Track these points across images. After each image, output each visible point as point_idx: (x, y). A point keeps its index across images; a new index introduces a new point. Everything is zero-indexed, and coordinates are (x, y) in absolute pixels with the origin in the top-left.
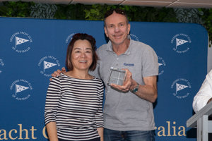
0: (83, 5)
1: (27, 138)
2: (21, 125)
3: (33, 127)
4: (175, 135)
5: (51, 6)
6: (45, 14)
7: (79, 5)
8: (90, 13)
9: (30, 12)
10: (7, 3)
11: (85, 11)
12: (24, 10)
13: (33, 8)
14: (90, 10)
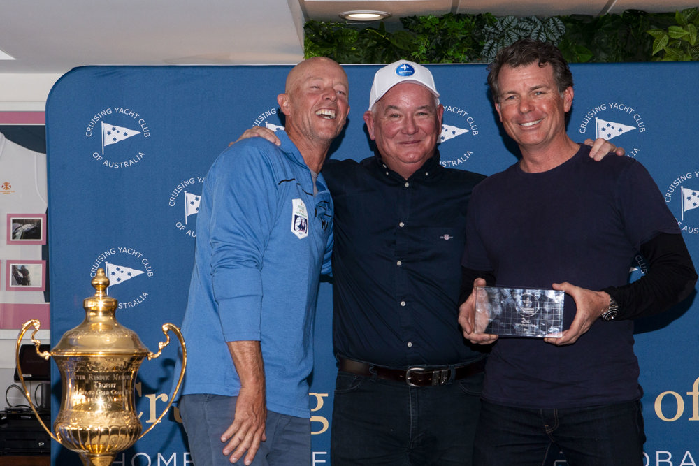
7: (634, 17)
8: (667, 40)
9: (481, 44)
10: (413, 22)
11: (650, 32)
12: (463, 38)
13: (490, 33)
14: (666, 30)
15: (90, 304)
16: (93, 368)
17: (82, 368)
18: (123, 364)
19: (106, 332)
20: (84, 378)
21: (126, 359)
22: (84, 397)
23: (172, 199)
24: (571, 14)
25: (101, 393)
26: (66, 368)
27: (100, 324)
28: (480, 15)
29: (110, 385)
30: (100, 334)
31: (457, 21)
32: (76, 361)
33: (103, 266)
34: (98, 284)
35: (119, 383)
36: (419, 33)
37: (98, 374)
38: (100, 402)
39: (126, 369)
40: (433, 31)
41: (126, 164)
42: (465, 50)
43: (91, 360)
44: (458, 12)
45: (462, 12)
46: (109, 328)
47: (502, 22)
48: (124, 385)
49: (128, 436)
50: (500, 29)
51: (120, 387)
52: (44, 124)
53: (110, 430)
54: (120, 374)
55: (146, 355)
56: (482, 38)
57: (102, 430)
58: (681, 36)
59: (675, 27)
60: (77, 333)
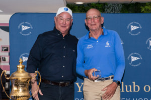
0: (140, 3)
5: (118, 5)
6: (115, 10)
7: (137, 4)
9: (104, 9)
10: (90, 4)
11: (141, 7)
13: (106, 7)
14: (144, 7)
15: (18, 67)
19: (22, 73)
20: (17, 84)
21: (27, 79)
24: (124, 3)
25: (21, 87)
26: (13, 82)
28: (104, 3)
32: (15, 80)
34: (20, 62)
37: (20, 83)
41: (27, 34)
43: (18, 80)
44: (99, 3)
49: (27, 97)
50: (109, 6)
51: (25, 86)
52: (9, 26)
53: (23, 96)
54: (25, 83)
55: (32, 78)
58: (147, 8)
60: (15, 73)
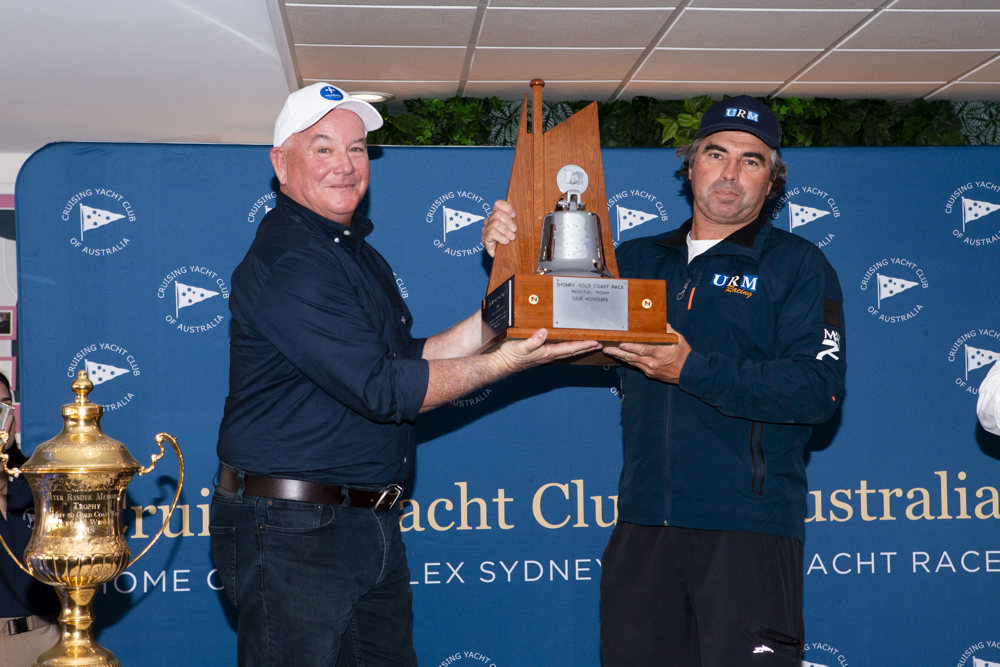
1: (484, 525)
2: (463, 486)
3: (501, 492)
4: (964, 515)
7: (643, 103)
8: (677, 127)
9: (488, 129)
10: (418, 105)
11: (660, 120)
12: (470, 123)
13: (497, 118)
14: (676, 118)
15: (69, 412)
16: (72, 486)
17: (59, 487)
18: (109, 481)
19: (89, 444)
20: (62, 499)
21: (113, 476)
22: (61, 521)
23: (161, 290)
24: (579, 100)
25: (82, 516)
26: (39, 487)
27: (82, 435)
28: (487, 99)
29: (94, 507)
30: (82, 446)
31: (464, 104)
32: (52, 479)
33: (82, 366)
34: (79, 389)
35: (104, 503)
36: (424, 117)
37: (79, 494)
38: (81, 527)
39: (113, 487)
40: (438, 114)
41: (108, 251)
42: (472, 135)
43: (70, 477)
44: (463, 96)
45: (469, 96)
46: (92, 440)
47: (509, 107)
48: (109, 504)
49: (114, 565)
50: (508, 114)
51: (104, 508)
52: (13, 209)
53: (93, 559)
54: (106, 493)
55: (137, 470)
56: (489, 123)
57: (83, 559)
58: (690, 125)
59: (684, 115)
60: (54, 446)
